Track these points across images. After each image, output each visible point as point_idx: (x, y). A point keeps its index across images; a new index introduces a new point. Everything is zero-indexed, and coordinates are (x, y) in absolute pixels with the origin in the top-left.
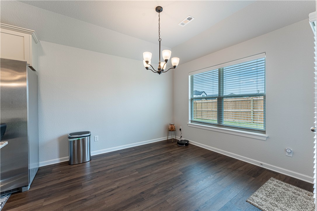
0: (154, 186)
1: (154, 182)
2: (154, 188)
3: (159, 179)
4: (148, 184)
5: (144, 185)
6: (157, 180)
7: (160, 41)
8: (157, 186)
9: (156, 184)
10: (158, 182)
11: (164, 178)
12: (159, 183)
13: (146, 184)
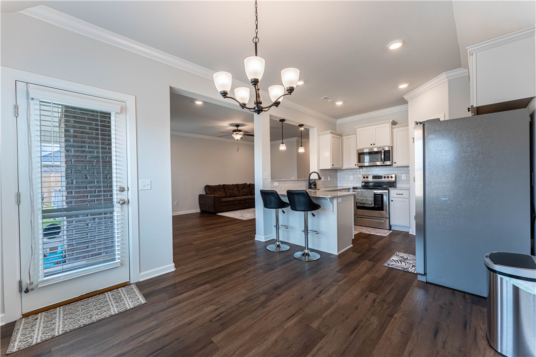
0: (267, 304)
1: (270, 311)
2: (266, 301)
3: (262, 318)
4: (278, 306)
5: (283, 303)
6: (266, 315)
7: (256, 44)
8: (263, 304)
9: (264, 307)
10: (262, 312)
11: (254, 321)
12: (260, 310)
13: (280, 305)
